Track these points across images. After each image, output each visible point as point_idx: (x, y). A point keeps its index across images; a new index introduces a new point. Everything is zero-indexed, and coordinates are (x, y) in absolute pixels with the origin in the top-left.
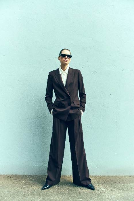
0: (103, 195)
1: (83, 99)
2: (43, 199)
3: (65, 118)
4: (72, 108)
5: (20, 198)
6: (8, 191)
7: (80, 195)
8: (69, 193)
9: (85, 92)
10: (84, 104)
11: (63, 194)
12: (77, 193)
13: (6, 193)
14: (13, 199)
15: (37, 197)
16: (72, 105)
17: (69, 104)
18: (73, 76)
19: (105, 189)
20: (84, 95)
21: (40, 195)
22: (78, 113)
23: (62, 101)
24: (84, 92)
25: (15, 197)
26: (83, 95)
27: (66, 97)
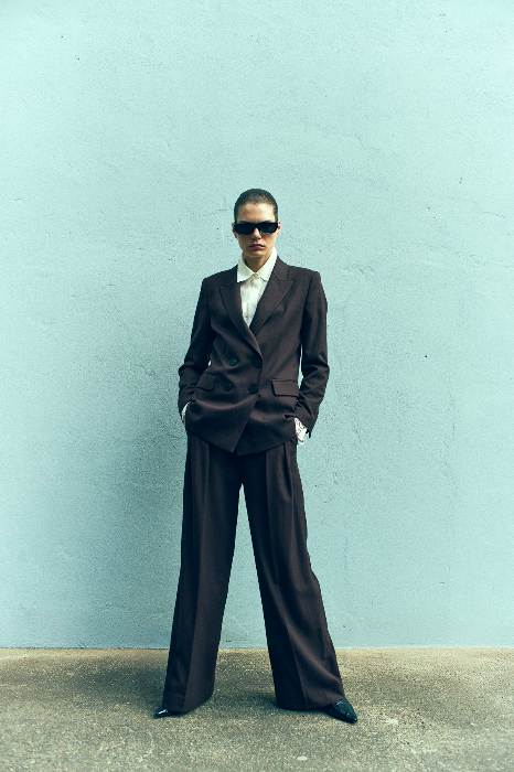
0: (389, 742)
1: (315, 380)
2: (157, 752)
3: (230, 441)
4: (261, 406)
5: (70, 746)
6: (25, 720)
7: (299, 742)
8: (259, 734)
9: (326, 358)
10: (315, 400)
11: (235, 734)
12: (287, 732)
13: (18, 728)
14: (44, 752)
15: (134, 745)
16: (265, 393)
17: (253, 389)
18: (286, 291)
19: (395, 722)
20: (320, 369)
21: (146, 739)
22: (285, 429)
23: (231, 372)
24: (321, 357)
25: (51, 742)
26: (316, 367)
27: (244, 360)
